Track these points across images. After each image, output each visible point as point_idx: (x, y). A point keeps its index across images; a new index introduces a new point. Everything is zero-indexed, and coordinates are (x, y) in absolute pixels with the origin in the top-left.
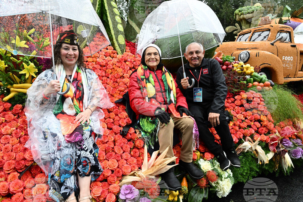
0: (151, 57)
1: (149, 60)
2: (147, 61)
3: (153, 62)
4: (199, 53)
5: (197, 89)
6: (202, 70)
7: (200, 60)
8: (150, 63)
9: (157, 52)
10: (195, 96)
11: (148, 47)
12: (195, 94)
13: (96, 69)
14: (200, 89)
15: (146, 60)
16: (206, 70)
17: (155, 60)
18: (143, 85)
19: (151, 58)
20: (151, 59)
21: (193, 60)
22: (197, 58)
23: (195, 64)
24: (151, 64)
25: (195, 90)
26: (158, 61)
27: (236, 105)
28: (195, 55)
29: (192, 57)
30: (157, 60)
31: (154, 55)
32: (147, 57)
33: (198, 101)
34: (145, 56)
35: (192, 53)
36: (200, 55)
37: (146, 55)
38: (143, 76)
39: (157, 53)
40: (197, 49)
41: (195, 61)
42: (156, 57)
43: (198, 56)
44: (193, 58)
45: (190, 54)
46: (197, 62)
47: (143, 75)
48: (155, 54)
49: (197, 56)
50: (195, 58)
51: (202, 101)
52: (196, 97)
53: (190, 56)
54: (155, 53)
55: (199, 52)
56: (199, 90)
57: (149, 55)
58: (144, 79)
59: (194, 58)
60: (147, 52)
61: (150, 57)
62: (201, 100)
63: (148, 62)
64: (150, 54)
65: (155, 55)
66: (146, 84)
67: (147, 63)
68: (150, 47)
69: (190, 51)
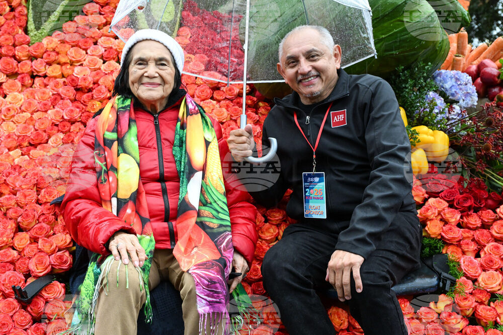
0: (145, 70)
1: (140, 80)
2: (133, 83)
3: (150, 87)
4: (316, 58)
5: (310, 176)
6: (329, 114)
7: (324, 78)
8: (142, 88)
9: (168, 57)
10: (308, 199)
11: (140, 41)
12: (306, 192)
13: (62, 99)
14: (318, 176)
15: (131, 78)
16: (340, 114)
17: (158, 81)
18: (108, 160)
19: (145, 75)
20: (148, 77)
21: (300, 81)
22: (314, 73)
23: (312, 93)
24: (145, 92)
25: (306, 177)
26: (167, 86)
27: (492, 236)
28: (305, 66)
29: (297, 72)
30: (164, 82)
31: (157, 64)
32: (135, 71)
33: (315, 216)
34: (131, 66)
35: (294, 60)
36: (321, 63)
37: (132, 64)
38: (113, 131)
39: (166, 60)
40: (309, 47)
41: (308, 85)
42: (161, 72)
43: (314, 68)
44: (300, 77)
45: (291, 65)
46: (317, 87)
47: (111, 129)
48: (160, 62)
49: (310, 69)
50: (306, 75)
51: (326, 218)
52: (311, 204)
53: (290, 72)
54: (161, 59)
55: (318, 55)
56: (317, 179)
57: (140, 64)
58: (112, 141)
59: (302, 74)
60: (136, 56)
61: (142, 71)
62: (322, 213)
63: (136, 85)
64: (143, 62)
65: (161, 67)
66: (118, 155)
67: (134, 89)
68: (147, 40)
69: (289, 55)
